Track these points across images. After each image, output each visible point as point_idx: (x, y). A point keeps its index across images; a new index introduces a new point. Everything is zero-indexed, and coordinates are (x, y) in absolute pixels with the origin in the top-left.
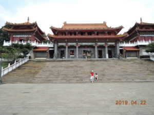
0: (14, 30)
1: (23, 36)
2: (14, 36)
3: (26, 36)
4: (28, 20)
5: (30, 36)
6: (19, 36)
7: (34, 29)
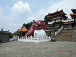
0: (52, 16)
1: (56, 18)
2: (52, 19)
3: (57, 18)
4: (57, 10)
5: (60, 17)
6: (54, 19)
7: (61, 13)
